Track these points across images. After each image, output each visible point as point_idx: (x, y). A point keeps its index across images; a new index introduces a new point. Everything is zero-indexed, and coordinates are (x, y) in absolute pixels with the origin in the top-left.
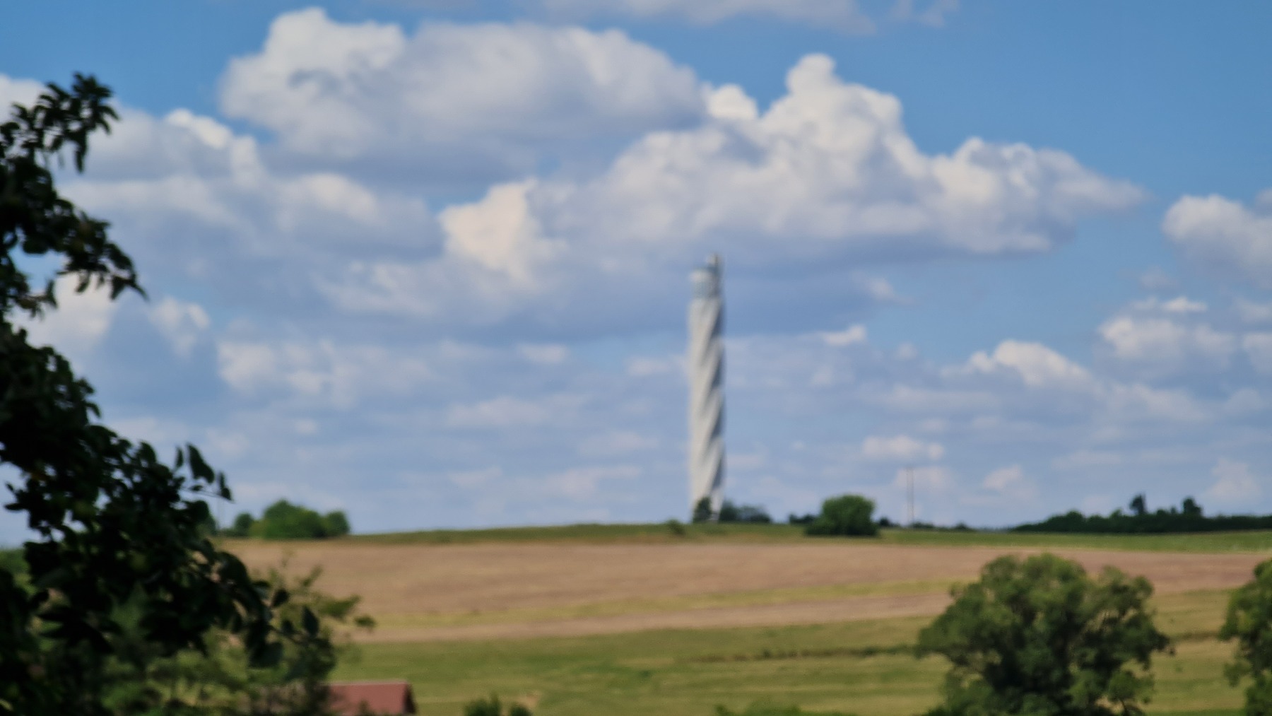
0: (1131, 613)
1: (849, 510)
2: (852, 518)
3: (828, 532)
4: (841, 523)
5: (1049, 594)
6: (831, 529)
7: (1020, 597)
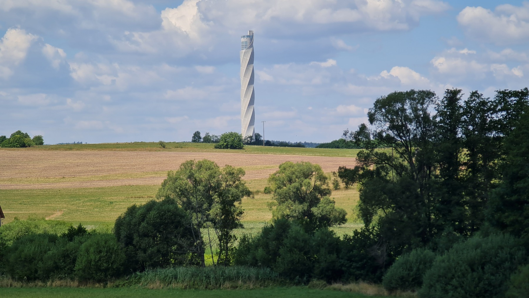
0: (237, 182)
1: (231, 138)
2: (233, 141)
3: (222, 147)
4: (227, 143)
5: (202, 176)
6: (224, 146)
7: (193, 176)
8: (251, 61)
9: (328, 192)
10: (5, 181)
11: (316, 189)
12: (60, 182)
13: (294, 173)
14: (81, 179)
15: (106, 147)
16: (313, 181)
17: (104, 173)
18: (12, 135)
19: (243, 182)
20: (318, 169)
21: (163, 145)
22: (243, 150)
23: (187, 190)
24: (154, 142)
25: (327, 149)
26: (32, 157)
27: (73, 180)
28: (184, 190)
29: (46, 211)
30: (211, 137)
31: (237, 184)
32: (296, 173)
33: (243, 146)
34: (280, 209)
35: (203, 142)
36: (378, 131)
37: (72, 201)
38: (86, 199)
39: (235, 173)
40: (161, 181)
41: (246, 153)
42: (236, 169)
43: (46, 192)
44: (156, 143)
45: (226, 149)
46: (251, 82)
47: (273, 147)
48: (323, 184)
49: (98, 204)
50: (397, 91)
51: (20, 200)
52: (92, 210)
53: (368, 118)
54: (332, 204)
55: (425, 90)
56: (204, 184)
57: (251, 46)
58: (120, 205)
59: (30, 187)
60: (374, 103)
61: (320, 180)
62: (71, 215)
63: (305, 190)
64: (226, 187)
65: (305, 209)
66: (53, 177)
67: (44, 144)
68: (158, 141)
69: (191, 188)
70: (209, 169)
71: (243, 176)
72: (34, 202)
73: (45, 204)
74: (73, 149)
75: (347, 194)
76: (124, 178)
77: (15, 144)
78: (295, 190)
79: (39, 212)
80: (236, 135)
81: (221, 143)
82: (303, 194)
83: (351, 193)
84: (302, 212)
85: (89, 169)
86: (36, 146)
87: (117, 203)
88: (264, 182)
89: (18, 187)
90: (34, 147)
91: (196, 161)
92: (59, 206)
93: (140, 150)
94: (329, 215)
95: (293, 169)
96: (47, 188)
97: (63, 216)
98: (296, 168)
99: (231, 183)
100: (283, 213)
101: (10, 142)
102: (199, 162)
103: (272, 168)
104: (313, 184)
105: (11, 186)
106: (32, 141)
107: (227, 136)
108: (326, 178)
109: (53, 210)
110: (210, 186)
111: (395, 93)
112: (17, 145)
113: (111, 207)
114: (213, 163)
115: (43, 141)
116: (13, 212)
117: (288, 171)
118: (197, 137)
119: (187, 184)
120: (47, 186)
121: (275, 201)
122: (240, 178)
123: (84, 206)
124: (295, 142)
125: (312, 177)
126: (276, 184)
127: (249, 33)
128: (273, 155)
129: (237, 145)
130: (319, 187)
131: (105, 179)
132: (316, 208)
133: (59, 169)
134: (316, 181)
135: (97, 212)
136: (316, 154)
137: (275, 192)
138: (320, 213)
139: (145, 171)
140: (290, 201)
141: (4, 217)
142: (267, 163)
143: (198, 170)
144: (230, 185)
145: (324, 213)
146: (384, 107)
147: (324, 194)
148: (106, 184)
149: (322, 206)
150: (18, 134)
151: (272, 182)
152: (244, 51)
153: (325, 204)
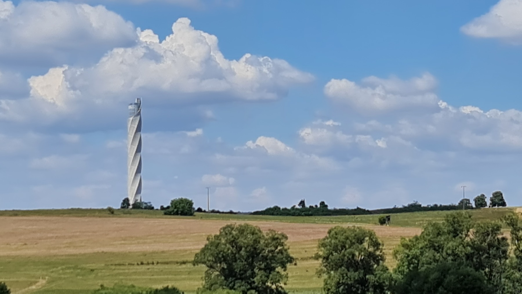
0: (279, 248)
1: (182, 204)
2: (183, 208)
4: (178, 210)
6: (174, 212)
8: (139, 129)
9: (382, 258)
11: (370, 255)
19: (287, 248)
21: (112, 211)
28: (227, 255)
31: (280, 250)
32: (350, 239)
33: (194, 213)
35: (131, 209)
37: (49, 269)
38: (64, 267)
39: (279, 238)
42: (279, 234)
45: (176, 216)
46: (139, 150)
49: (78, 271)
52: (75, 278)
57: (139, 114)
58: (102, 272)
62: (57, 283)
69: (233, 253)
73: (21, 271)
78: (351, 256)
80: (186, 201)
81: (171, 209)
84: (357, 280)
87: (99, 271)
93: (89, 217)
95: (346, 234)
97: (48, 283)
98: (349, 233)
99: (272, 248)
107: (177, 202)
109: (35, 277)
113: (94, 275)
117: (341, 236)
118: (125, 203)
119: (230, 249)
121: (323, 268)
122: (283, 243)
123: (64, 273)
126: (326, 250)
127: (136, 101)
129: (187, 211)
130: (372, 253)
131: (72, 246)
132: (372, 276)
134: (370, 247)
135: (81, 279)
138: (377, 280)
145: (381, 281)
147: (377, 260)
149: (378, 274)
151: (322, 248)
152: (131, 119)
153: (381, 271)
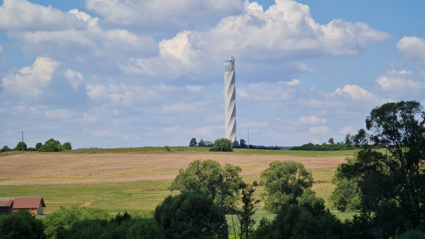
0: (235, 177)
1: (223, 143)
2: (224, 146)
3: (216, 150)
4: (220, 147)
5: (207, 172)
6: (217, 149)
7: (200, 173)
8: (233, 81)
9: (310, 184)
10: (43, 178)
11: (300, 182)
12: (88, 178)
13: (282, 170)
14: (104, 175)
15: (122, 151)
16: (297, 176)
17: (123, 171)
18: (46, 142)
19: (240, 177)
20: (301, 167)
21: (168, 149)
22: (233, 152)
23: (195, 184)
24: (159, 147)
25: (299, 151)
26: (64, 159)
27: (98, 177)
28: (193, 183)
29: (78, 201)
30: (205, 142)
31: (235, 179)
32: (284, 170)
33: (232, 149)
34: (271, 199)
35: (198, 146)
36: (374, 135)
37: (98, 193)
38: (110, 192)
39: (234, 170)
40: (174, 177)
41: (236, 155)
42: (234, 167)
43: (77, 186)
44: (161, 147)
45: (219, 152)
46: (233, 98)
47: (256, 150)
48: (306, 178)
49: (119, 195)
50: (389, 103)
51: (57, 193)
52: (115, 200)
53: (366, 124)
54: (313, 194)
55: (411, 101)
56: (209, 179)
57: (233, 69)
58: (137, 196)
59: (64, 183)
60: (371, 112)
61: (303, 175)
62: (98, 205)
63: (291, 183)
64: (226, 181)
65: (291, 198)
66: (82, 175)
67: (72, 149)
68: (164, 146)
69: (198, 182)
70: (213, 167)
71: (240, 173)
72: (68, 194)
73: (76, 195)
74: (96, 152)
75: (321, 186)
76: (139, 175)
77: (50, 149)
78: (283, 183)
79: (72, 202)
80: (226, 140)
81: (215, 147)
82: (289, 186)
83: (323, 185)
84: (288, 201)
85: (110, 168)
86: (66, 150)
87: (135, 195)
88: (252, 177)
89: (54, 183)
90: (65, 151)
91: (202, 161)
92: (88, 197)
93: (150, 153)
94: (311, 203)
95: (281, 167)
96: (77, 183)
97: (92, 205)
98: (283, 166)
99: (230, 178)
100: (273, 201)
101: (46, 148)
102: (205, 162)
103: (258, 166)
104: (297, 178)
105: (49, 181)
106: (63, 147)
107: (220, 141)
108: (308, 174)
109: (83, 201)
110: (214, 181)
111: (388, 104)
112: (51, 150)
113: (130, 198)
114: (215, 162)
115: (71, 147)
116: (52, 202)
117: (277, 168)
118: (193, 142)
119: (196, 179)
120: (78, 181)
121: (266, 192)
122: (237, 174)
123: (108, 197)
124: (268, 146)
125: (296, 173)
126: (267, 178)
127: (231, 59)
128: (258, 156)
129: (228, 148)
130: (302, 181)
131: (123, 176)
132: (300, 198)
133: (86, 168)
134: (300, 176)
135: (119, 201)
136: (292, 155)
137: (267, 185)
138: (304, 201)
139: (156, 169)
140: (279, 192)
141: (45, 207)
142: (254, 163)
143: (204, 168)
144: (230, 180)
145: (307, 201)
146: (378, 115)
147: (306, 186)
148: (124, 179)
149: (305, 196)
150: (51, 141)
151: (264, 177)
152: (227, 73)
153: (307, 194)
